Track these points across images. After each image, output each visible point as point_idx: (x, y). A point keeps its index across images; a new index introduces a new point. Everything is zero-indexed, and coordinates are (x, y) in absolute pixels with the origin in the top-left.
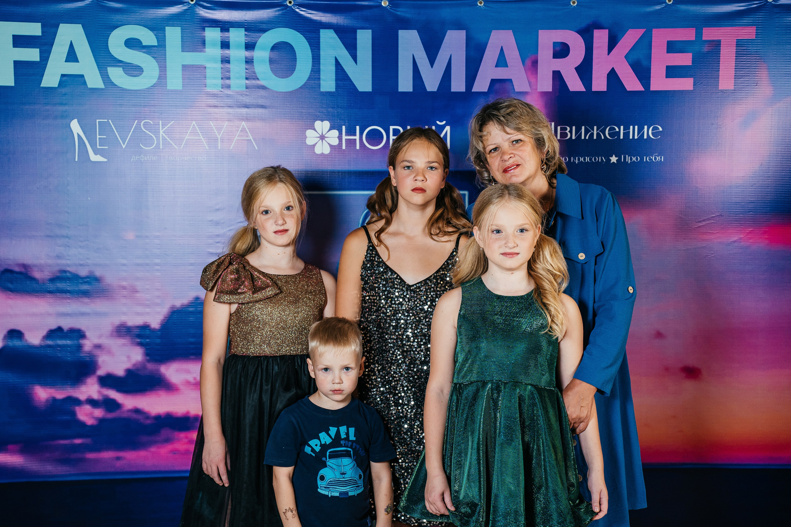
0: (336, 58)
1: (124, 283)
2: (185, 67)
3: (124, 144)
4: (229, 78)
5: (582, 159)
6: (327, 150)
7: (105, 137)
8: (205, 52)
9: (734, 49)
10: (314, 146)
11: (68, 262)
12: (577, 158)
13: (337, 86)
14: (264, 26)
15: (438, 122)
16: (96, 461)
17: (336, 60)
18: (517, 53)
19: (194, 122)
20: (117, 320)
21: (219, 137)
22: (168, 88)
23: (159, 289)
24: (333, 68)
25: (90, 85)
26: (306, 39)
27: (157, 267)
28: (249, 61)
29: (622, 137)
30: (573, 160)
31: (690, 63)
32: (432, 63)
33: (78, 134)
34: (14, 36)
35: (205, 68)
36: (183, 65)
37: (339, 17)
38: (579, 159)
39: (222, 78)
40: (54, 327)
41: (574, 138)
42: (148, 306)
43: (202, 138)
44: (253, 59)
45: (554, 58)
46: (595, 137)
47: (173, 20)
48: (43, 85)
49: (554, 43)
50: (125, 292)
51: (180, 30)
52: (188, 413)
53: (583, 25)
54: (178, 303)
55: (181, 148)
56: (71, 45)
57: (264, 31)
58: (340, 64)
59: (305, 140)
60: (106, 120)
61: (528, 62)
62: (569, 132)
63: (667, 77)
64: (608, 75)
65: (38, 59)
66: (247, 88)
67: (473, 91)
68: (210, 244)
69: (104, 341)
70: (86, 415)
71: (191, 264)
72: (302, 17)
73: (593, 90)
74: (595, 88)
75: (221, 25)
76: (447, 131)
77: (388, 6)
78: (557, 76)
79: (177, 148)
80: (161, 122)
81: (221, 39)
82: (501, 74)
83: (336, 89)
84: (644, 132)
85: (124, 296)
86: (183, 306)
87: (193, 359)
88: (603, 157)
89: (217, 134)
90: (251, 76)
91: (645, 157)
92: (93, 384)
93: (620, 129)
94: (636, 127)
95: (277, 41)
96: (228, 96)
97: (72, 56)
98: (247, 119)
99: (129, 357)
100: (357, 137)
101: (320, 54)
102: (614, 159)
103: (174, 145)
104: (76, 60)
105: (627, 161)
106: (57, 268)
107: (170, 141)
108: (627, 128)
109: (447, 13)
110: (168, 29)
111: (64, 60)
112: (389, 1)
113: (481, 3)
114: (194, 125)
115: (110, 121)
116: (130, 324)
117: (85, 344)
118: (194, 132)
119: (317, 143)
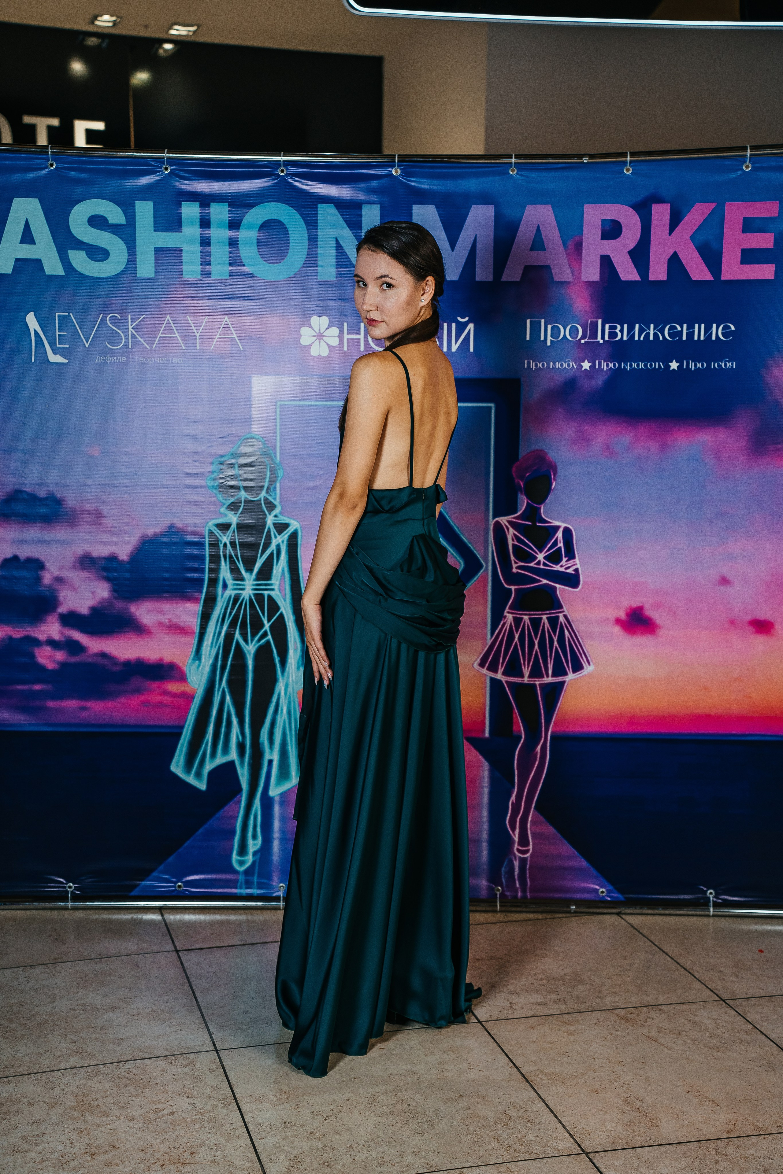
0: (336, 239)
1: (88, 507)
2: (157, 250)
3: (87, 343)
4: (209, 264)
5: (634, 365)
6: (325, 352)
7: (66, 333)
8: (181, 232)
10: (310, 346)
11: (25, 481)
12: (629, 363)
13: (339, 275)
14: (251, 201)
15: (459, 319)
16: (58, 710)
17: (337, 241)
18: (557, 232)
19: (168, 317)
20: (81, 549)
21: (198, 335)
22: (138, 276)
23: (128, 515)
24: (333, 252)
25: (49, 271)
26: (301, 216)
27: (125, 489)
28: (233, 243)
29: (684, 338)
30: (624, 366)
31: (770, 245)
32: (453, 243)
33: (35, 330)
35: (182, 251)
36: (155, 248)
37: (340, 189)
38: (631, 365)
39: (201, 264)
40: (9, 555)
41: (625, 338)
42: (115, 534)
43: (177, 335)
44: (238, 241)
45: (603, 239)
46: (651, 338)
47: (144, 193)
49: (603, 220)
50: (89, 518)
51: (152, 206)
52: (161, 659)
53: (639, 198)
54: (150, 532)
55: (153, 348)
56: (27, 223)
57: (251, 206)
58: (342, 247)
59: (300, 339)
60: (67, 314)
61: (570, 244)
62: (620, 331)
63: (743, 262)
64: (669, 260)
66: (230, 276)
67: (502, 280)
68: (188, 463)
69: (67, 574)
70: (47, 657)
71: (166, 487)
72: (296, 189)
73: (650, 279)
74: (652, 277)
75: (200, 198)
76: (469, 331)
77: (400, 175)
78: (606, 262)
79: (148, 347)
80: (129, 316)
81: (200, 216)
82: (536, 258)
83: (336, 277)
84: (712, 332)
85: (88, 522)
86: (157, 535)
87: (166, 598)
88: (661, 363)
89: (195, 331)
90: (235, 261)
91: (713, 363)
92: (53, 623)
93: (682, 328)
94: (703, 326)
95: (266, 219)
96: (209, 285)
97: (27, 237)
98: (230, 313)
99: (93, 593)
100: (361, 337)
101: (317, 235)
102: (674, 365)
103: (145, 343)
104: (32, 241)
105: (690, 367)
106: (10, 488)
107: (140, 339)
108: (691, 327)
109: (470, 185)
110: (138, 204)
111: (19, 242)
112: (401, 169)
113: (513, 171)
114: (168, 320)
115: (71, 314)
116: (95, 554)
117: (44, 577)
118: (168, 329)
119: (313, 342)
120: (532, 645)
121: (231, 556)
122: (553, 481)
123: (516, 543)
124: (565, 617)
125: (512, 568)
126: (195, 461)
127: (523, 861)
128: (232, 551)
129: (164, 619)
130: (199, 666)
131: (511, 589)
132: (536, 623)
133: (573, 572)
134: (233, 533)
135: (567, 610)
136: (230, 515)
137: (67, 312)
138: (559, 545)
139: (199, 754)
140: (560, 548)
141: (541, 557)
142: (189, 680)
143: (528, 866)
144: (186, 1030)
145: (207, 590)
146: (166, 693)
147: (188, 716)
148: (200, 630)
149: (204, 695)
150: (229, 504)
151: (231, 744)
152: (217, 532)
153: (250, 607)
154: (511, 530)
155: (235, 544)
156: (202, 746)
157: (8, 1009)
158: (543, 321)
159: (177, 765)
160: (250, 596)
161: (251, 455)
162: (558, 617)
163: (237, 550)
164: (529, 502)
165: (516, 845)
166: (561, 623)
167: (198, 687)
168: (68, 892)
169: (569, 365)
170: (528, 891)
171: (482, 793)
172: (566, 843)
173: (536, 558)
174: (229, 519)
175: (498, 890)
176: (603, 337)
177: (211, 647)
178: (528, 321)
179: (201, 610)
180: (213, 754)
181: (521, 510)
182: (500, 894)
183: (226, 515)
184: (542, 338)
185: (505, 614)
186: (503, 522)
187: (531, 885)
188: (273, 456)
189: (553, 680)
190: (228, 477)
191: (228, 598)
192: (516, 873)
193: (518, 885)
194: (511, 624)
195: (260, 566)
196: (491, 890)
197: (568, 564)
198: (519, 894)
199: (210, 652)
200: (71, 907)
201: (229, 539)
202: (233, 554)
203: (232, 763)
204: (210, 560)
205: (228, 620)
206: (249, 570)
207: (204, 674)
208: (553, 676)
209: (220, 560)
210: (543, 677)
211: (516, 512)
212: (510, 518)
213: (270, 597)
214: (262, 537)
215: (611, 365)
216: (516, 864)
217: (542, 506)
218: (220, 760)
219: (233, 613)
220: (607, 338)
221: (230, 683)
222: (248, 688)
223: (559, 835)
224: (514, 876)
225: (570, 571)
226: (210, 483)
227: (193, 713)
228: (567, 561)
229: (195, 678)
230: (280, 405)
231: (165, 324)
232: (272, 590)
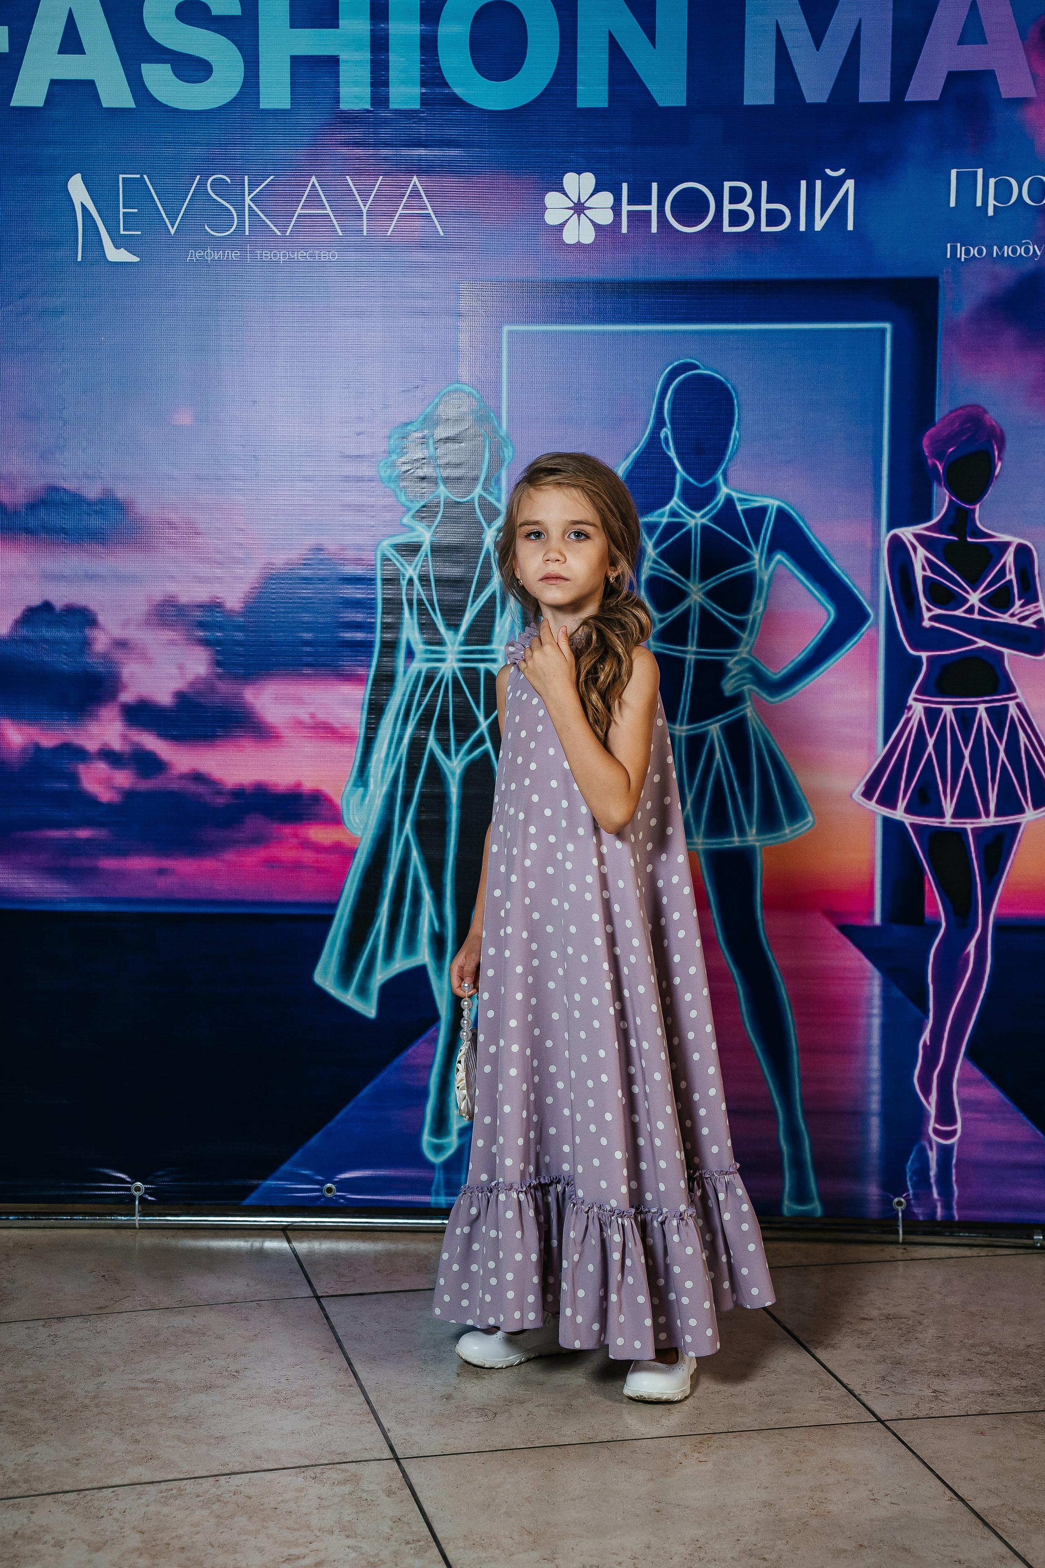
0: (610, 33)
1: (173, 517)
3: (173, 225)
4: (386, 84)
6: (588, 236)
7: (136, 210)
8: (337, 26)
10: (563, 225)
11: (66, 471)
13: (613, 96)
15: (827, 171)
16: (120, 875)
17: (612, 38)
19: (314, 179)
20: (159, 591)
21: (365, 210)
22: (262, 106)
23: (242, 530)
24: (604, 57)
27: (236, 482)
28: (428, 45)
32: (818, 38)
33: (83, 206)
35: (338, 61)
36: (292, 57)
39: (372, 84)
40: (36, 601)
42: (220, 563)
43: (329, 211)
44: (436, 41)
48: (15, 102)
50: (173, 535)
52: (299, 785)
54: (280, 560)
55: (288, 234)
56: (71, 18)
58: (619, 48)
59: (544, 213)
60: (138, 176)
65: (5, 47)
66: (424, 104)
67: (907, 99)
68: (345, 437)
69: (133, 634)
70: (100, 782)
76: (847, 191)
79: (279, 234)
80: (246, 178)
82: (971, 58)
83: (610, 101)
85: (172, 543)
87: (308, 676)
89: (360, 203)
90: (432, 78)
92: (110, 721)
95: (486, 2)
96: (385, 122)
97: (71, 41)
98: (423, 170)
99: (181, 667)
100: (654, 207)
101: (576, 27)
103: (272, 226)
104: (80, 49)
106: (41, 482)
107: (264, 218)
111: (57, 50)
114: (313, 185)
115: (145, 176)
116: (184, 599)
117: (95, 639)
118: (314, 200)
119: (568, 219)
120: (958, 758)
121: (420, 602)
122: (996, 461)
123: (929, 573)
124: (1019, 706)
125: (921, 618)
126: (359, 434)
127: (945, 1153)
128: (422, 593)
129: (303, 714)
130: (364, 796)
131: (919, 658)
132: (965, 718)
133: (1034, 626)
134: (424, 561)
135: (1023, 694)
136: (419, 528)
137: (137, 174)
138: (1008, 578)
139: (363, 953)
140: (1010, 581)
141: (974, 598)
142: (346, 821)
143: (954, 1161)
144: (340, 1424)
145: (379, 662)
146: (306, 844)
147: (344, 886)
148: (366, 733)
149: (372, 848)
150: (417, 509)
151: (419, 937)
152: (397, 559)
153: (453, 692)
154: (922, 552)
155: (429, 581)
156: (369, 939)
157: (18, 1386)
158: (980, 172)
159: (325, 972)
160: (454, 673)
161: (457, 421)
162: (1007, 707)
163: (431, 590)
164: (954, 499)
165: (932, 1124)
166: (1012, 718)
167: (363, 834)
168: (133, 1198)
169: (1027, 251)
170: (955, 1207)
171: (869, 1026)
172: (1025, 1118)
173: (966, 600)
174: (418, 536)
175: (900, 1203)
177: (386, 763)
178: (954, 173)
179: (367, 697)
180: (389, 955)
181: (938, 514)
182: (903, 1211)
183: (412, 529)
184: (980, 204)
185: (910, 702)
186: (905, 535)
187: (959, 1196)
188: (496, 424)
189: (997, 822)
190: (417, 460)
191: (416, 674)
192: (933, 1173)
193: (935, 1195)
194: (920, 721)
195: (472, 618)
196: (886, 1202)
197: (1024, 611)
198: (939, 1211)
199: (384, 772)
200: (139, 1224)
201: (417, 572)
202: (424, 598)
203: (421, 970)
204: (383, 608)
205: (415, 715)
206: (454, 626)
207: (373, 813)
208: (997, 814)
209: (402, 609)
210: (979, 816)
211: (929, 518)
212: (919, 529)
213: (488, 673)
214: (476, 568)
216: (933, 1156)
217: (978, 506)
218: (400, 964)
219: (424, 703)
221: (418, 826)
222: (450, 836)
223: (1011, 1105)
224: (928, 1177)
225: (1028, 623)
226: (385, 473)
227: (353, 881)
228: (1022, 606)
229: (356, 819)
230: (510, 333)
231: (307, 192)
232: (494, 661)
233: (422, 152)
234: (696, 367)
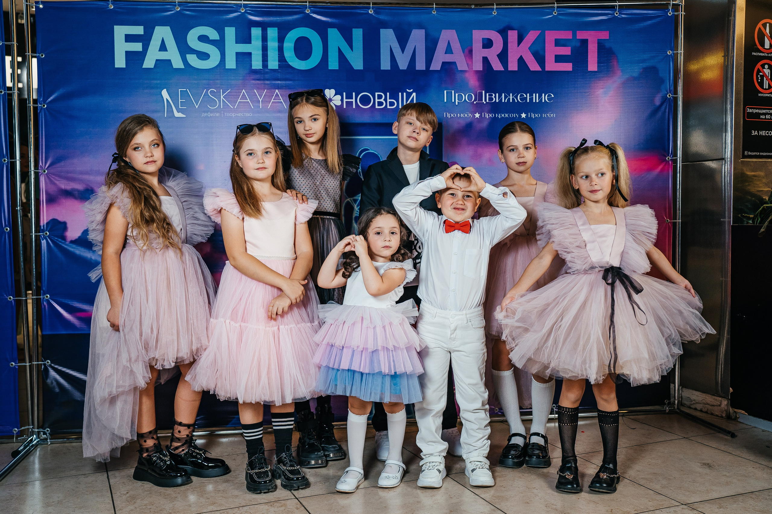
0: (338, 47)
3: (197, 105)
4: (267, 61)
5: (503, 115)
7: (185, 101)
8: (251, 43)
9: (596, 45)
12: (500, 114)
13: (340, 66)
14: (291, 26)
15: (407, 90)
18: (459, 45)
19: (244, 90)
21: (261, 100)
22: (226, 68)
24: (337, 54)
25: (175, 66)
26: (318, 34)
28: (281, 50)
29: (528, 101)
31: (569, 53)
32: (403, 51)
33: (167, 99)
34: (126, 35)
35: (251, 54)
36: (236, 53)
37: (340, 20)
38: (501, 116)
39: (262, 61)
41: (497, 101)
43: (249, 100)
44: (283, 48)
45: (483, 48)
46: (511, 101)
47: (230, 23)
48: (144, 66)
49: (483, 38)
51: (235, 29)
53: (501, 27)
55: (235, 107)
56: (163, 41)
57: (291, 29)
58: (342, 51)
60: (185, 90)
61: (466, 51)
62: (494, 97)
63: (556, 62)
64: (518, 60)
65: (141, 50)
66: (279, 67)
67: (430, 69)
72: (316, 20)
74: (510, 69)
75: (262, 25)
76: (413, 96)
77: (373, 13)
78: (485, 60)
79: (232, 108)
80: (221, 90)
81: (262, 35)
82: (448, 58)
83: (339, 68)
84: (542, 98)
88: (517, 114)
89: (259, 98)
90: (282, 59)
91: (543, 114)
93: (527, 95)
94: (537, 94)
95: (298, 37)
96: (267, 73)
97: (163, 47)
98: (279, 88)
100: (354, 100)
101: (328, 45)
102: (523, 115)
103: (230, 105)
104: (166, 50)
105: (532, 117)
107: (227, 103)
108: (531, 95)
109: (412, 18)
110: (226, 28)
111: (158, 51)
112: (374, 11)
113: (434, 12)
114: (244, 92)
115: (188, 90)
118: (244, 97)
158: (453, 91)
169: (468, 115)
176: (486, 100)
178: (445, 91)
184: (453, 101)
215: (491, 115)
220: (487, 101)
231: (241, 94)
233: (279, 82)
234: (369, 150)
